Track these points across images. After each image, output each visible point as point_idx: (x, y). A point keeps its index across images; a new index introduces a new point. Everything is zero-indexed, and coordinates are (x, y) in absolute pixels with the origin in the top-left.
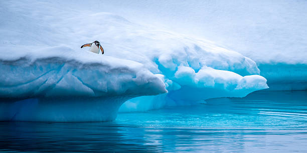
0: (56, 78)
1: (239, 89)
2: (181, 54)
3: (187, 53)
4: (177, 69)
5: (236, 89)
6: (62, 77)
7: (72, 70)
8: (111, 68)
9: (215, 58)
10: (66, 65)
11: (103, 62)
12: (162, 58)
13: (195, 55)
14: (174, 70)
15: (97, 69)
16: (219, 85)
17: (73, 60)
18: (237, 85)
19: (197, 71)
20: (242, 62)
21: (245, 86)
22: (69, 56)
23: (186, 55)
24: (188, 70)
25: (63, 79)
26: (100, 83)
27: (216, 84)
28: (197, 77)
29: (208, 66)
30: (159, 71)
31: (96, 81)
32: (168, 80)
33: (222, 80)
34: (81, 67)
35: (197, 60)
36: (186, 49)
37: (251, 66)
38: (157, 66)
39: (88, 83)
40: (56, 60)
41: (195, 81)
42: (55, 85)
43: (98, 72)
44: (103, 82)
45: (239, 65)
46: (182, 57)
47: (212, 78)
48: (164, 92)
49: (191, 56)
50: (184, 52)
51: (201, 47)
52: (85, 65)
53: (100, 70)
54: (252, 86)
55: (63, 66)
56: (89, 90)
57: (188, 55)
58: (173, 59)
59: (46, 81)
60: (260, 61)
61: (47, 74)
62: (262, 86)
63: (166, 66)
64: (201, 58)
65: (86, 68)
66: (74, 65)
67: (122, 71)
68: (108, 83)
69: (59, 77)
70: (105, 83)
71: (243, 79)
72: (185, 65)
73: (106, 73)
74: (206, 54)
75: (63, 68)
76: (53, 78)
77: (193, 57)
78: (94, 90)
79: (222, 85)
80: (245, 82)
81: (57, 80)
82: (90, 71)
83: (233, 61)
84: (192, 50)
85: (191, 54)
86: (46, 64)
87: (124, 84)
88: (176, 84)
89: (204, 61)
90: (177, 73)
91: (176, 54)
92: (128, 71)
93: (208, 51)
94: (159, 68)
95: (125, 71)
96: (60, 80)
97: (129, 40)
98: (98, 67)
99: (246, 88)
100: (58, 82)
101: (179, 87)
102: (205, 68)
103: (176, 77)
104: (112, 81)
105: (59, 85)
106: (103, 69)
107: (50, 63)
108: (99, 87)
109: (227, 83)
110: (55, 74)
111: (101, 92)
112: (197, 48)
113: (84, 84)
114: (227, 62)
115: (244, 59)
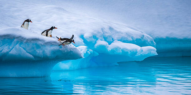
0: (9, 48)
1: (138, 55)
2: (99, 32)
3: (103, 32)
4: (96, 43)
5: (136, 55)
6: (13, 48)
7: (19, 43)
8: (45, 42)
9: (123, 35)
10: (15, 40)
11: (40, 38)
12: (86, 35)
13: (108, 33)
14: (94, 43)
15: (36, 43)
16: (125, 53)
17: (20, 37)
18: (137, 53)
19: (110, 44)
20: (142, 38)
21: (142, 53)
22: (18, 34)
23: (102, 33)
24: (104, 43)
25: (14, 49)
26: (38, 51)
27: (122, 52)
28: (110, 48)
29: (119, 40)
30: (83, 43)
31: (35, 50)
32: (90, 50)
33: (127, 49)
34: (25, 41)
35: (110, 36)
36: (102, 29)
37: (149, 40)
38: (83, 40)
39: (30, 51)
40: (9, 36)
41: (108, 50)
42: (8, 53)
43: (36, 44)
44: (40, 51)
45: (140, 39)
46: (100, 34)
47: (120, 48)
48: (81, 57)
49: (106, 34)
50: (101, 31)
51: (114, 28)
52: (28, 40)
53: (38, 43)
54: (147, 53)
55: (14, 40)
56: (31, 56)
57: (104, 34)
58: (93, 36)
59: (3, 50)
60: (159, 37)
61: (3, 46)
62: (153, 53)
63: (88, 40)
64: (113, 35)
65: (29, 41)
66: (21, 40)
67: (52, 43)
68: (44, 52)
69: (11, 47)
70: (41, 51)
71: (141, 49)
72: (101, 40)
73: (42, 45)
74: (117, 32)
75: (13, 42)
76: (7, 48)
77: (107, 35)
78: (34, 56)
79: (127, 52)
80: (142, 51)
81: (9, 50)
82: (32, 44)
83: (135, 37)
84: (107, 30)
85: (106, 33)
86: (2, 39)
87: (54, 52)
88: (95, 52)
89: (115, 37)
90: (96, 45)
91: (95, 33)
92: (57, 44)
93: (118, 30)
94: (84, 42)
95: (55, 43)
96: (11, 50)
97: (65, 24)
98: (36, 41)
99: (143, 55)
100: (10, 51)
101: (98, 54)
102: (116, 42)
103: (96, 48)
104: (46, 51)
105: (11, 53)
106: (40, 42)
107: (4, 39)
108: (37, 54)
109: (131, 52)
110: (8, 46)
111: (39, 57)
112: (111, 29)
113: (27, 52)
114: (132, 38)
115: (143, 36)
